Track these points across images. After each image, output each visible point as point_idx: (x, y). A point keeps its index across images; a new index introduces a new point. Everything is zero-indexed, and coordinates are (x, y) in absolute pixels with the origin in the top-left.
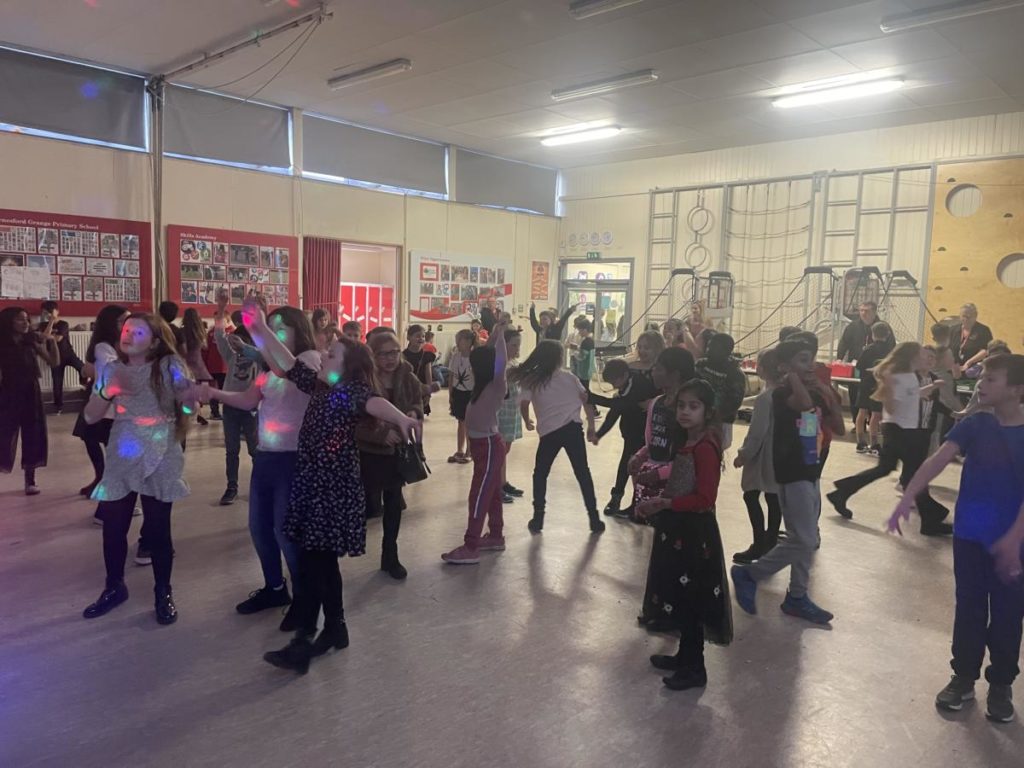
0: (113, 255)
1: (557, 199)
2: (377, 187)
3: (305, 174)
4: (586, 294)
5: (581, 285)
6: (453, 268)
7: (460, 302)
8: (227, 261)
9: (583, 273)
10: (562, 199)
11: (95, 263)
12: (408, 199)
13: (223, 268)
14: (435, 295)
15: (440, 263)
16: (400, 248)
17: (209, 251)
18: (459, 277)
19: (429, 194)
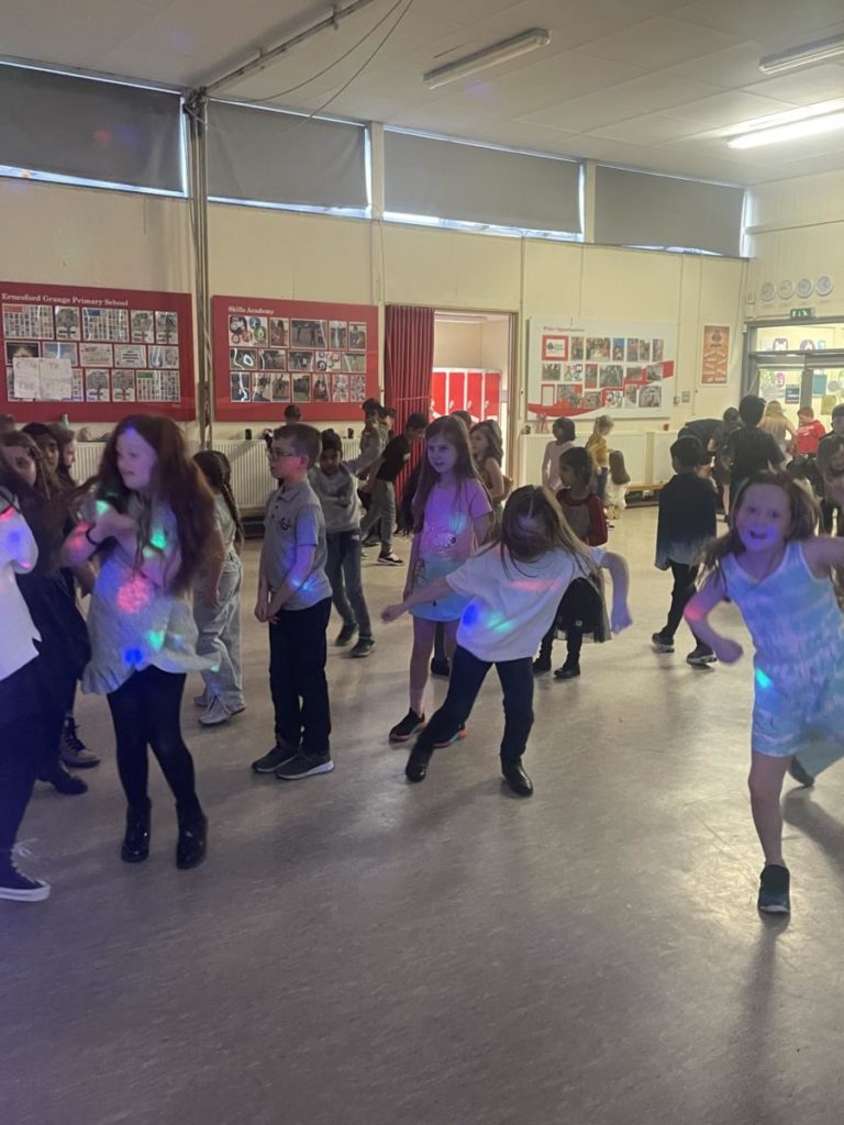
0: (147, 340)
1: (743, 230)
2: (484, 228)
3: (388, 216)
4: (785, 373)
5: (777, 359)
6: (588, 341)
7: (598, 389)
8: (287, 342)
9: (781, 341)
10: (752, 231)
11: (125, 351)
12: (527, 244)
13: (282, 352)
14: (562, 381)
15: (571, 335)
16: (514, 315)
17: (264, 329)
18: (597, 354)
19: (555, 234)
